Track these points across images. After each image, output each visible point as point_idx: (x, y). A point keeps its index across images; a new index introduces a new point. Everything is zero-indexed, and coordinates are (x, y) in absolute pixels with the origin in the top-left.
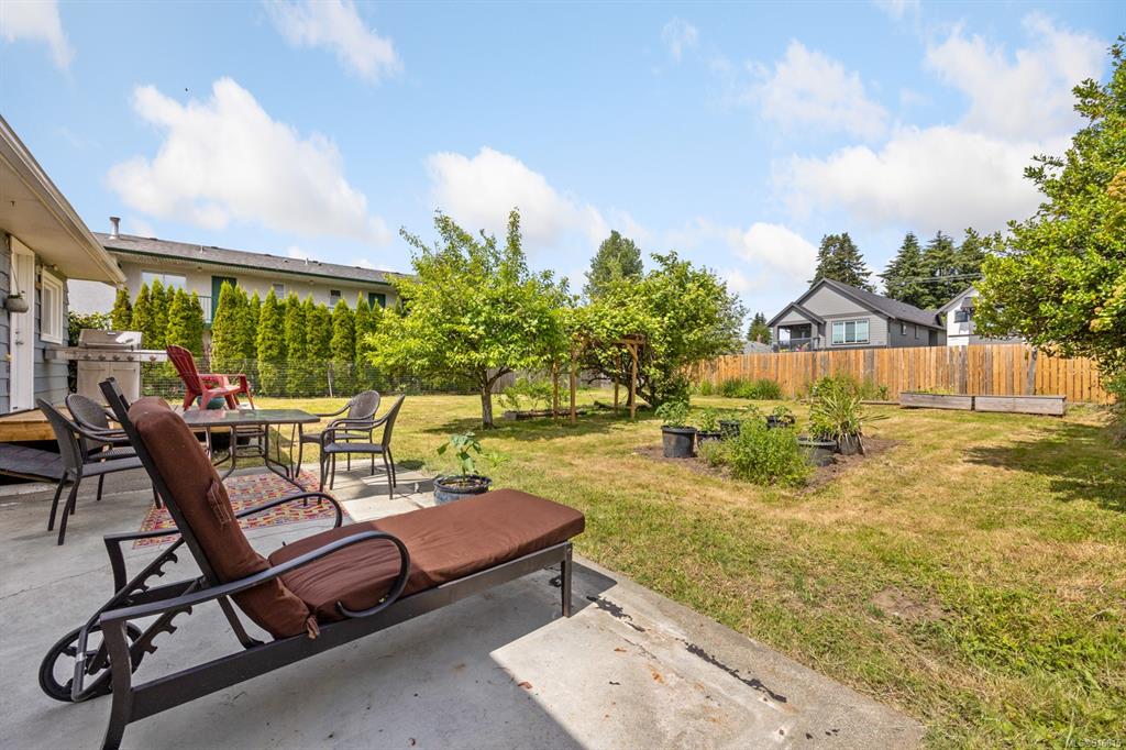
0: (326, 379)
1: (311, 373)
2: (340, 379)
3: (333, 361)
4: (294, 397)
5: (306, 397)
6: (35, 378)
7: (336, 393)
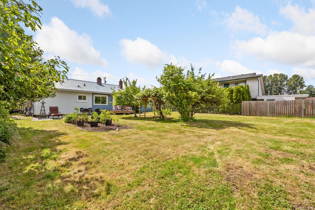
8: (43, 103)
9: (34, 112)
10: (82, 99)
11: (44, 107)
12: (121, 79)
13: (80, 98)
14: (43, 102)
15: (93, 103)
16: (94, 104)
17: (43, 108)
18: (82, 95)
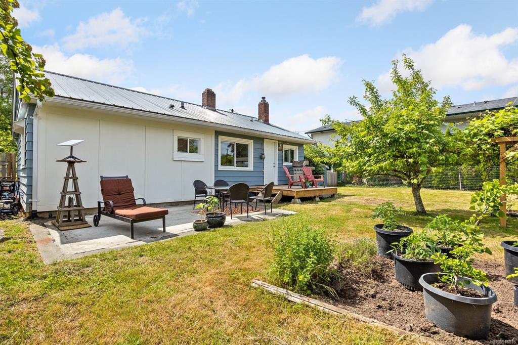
0: (457, 179)
1: (446, 175)
2: (467, 179)
3: (462, 167)
4: (436, 188)
5: (444, 189)
6: (278, 172)
7: (464, 188)
8: (71, 164)
9: (34, 200)
10: (187, 151)
11: (75, 179)
12: (264, 98)
13: (183, 145)
14: (71, 156)
15: (216, 166)
16: (221, 168)
17: (71, 181)
18: (188, 136)
